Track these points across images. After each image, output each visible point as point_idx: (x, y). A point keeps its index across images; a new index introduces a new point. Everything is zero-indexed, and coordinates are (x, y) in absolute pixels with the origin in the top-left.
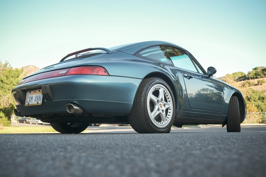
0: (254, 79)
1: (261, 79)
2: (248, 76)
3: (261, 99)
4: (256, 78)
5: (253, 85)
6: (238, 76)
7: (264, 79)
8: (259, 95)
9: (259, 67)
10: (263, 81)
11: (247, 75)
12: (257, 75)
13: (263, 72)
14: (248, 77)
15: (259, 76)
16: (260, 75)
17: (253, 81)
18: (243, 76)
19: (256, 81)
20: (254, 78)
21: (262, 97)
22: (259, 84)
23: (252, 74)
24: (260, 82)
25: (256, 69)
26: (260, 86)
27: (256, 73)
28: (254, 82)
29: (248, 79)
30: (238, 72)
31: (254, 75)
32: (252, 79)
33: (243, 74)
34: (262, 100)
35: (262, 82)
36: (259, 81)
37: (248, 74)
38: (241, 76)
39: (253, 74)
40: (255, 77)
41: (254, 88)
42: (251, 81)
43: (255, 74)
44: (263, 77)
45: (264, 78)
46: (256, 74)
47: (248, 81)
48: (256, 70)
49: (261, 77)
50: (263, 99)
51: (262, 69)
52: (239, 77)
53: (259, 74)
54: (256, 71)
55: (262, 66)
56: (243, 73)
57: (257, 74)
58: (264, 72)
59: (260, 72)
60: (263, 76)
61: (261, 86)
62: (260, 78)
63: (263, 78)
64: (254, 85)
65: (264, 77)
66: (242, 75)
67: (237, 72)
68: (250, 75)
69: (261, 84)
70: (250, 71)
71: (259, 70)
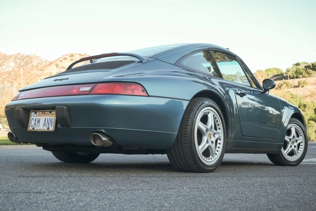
0: (294, 79)
1: (304, 79)
2: (286, 74)
3: (302, 107)
4: (297, 77)
5: (292, 87)
6: (273, 74)
7: (306, 80)
8: (300, 102)
9: (302, 63)
10: (306, 82)
11: (285, 72)
12: (298, 74)
13: (306, 70)
14: (286, 76)
15: (301, 75)
16: (301, 74)
17: (293, 82)
18: (279, 73)
19: (296, 82)
20: (293, 78)
21: (303, 105)
22: (301, 86)
23: (292, 72)
24: (302, 83)
25: (298, 64)
26: (300, 88)
27: (296, 71)
28: (293, 83)
29: (286, 78)
30: (273, 68)
31: (294, 73)
32: (291, 78)
33: (279, 71)
34: (303, 109)
35: (305, 84)
36: (300, 82)
37: (287, 72)
38: (276, 74)
39: (293, 72)
40: (295, 76)
41: (293, 90)
42: (290, 81)
43: (295, 72)
44: (305, 76)
45: (307, 79)
46: (296, 72)
47: (286, 81)
48: (298, 67)
49: (304, 77)
50: (304, 107)
51: (306, 65)
52: (273, 75)
53: (301, 72)
54: (297, 68)
55: (306, 62)
56: (279, 69)
57: (299, 72)
58: (308, 69)
59: (302, 70)
60: (306, 75)
61: (303, 88)
62: (302, 78)
63: (306, 77)
64: (293, 87)
65: (308, 77)
66: (277, 72)
67: (272, 68)
68: (289, 73)
69: (302, 85)
70: (288, 68)
71: (300, 67)
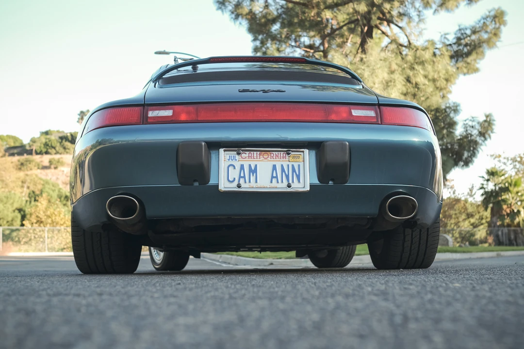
0: (42, 154)
1: (57, 157)
2: (30, 146)
4: (47, 153)
5: (38, 168)
6: (7, 144)
7: (62, 158)
9: (54, 131)
10: (61, 160)
11: (29, 144)
12: (48, 147)
13: (62, 142)
14: (30, 150)
15: (53, 150)
16: (54, 148)
17: (41, 160)
18: (17, 144)
19: (45, 159)
20: (40, 153)
22: (52, 166)
23: (39, 144)
24: (54, 162)
25: (47, 133)
26: (53, 170)
27: (46, 142)
28: (42, 162)
29: (30, 152)
30: (7, 136)
31: (42, 146)
32: (37, 153)
33: (17, 140)
35: (59, 164)
36: (53, 160)
37: (31, 143)
38: (12, 145)
39: (41, 144)
40: (44, 150)
41: (41, 173)
42: (37, 158)
43: (44, 145)
44: (60, 152)
45: (62, 156)
46: (46, 145)
47: (29, 157)
48: (48, 137)
49: (57, 153)
51: (61, 135)
52: (8, 146)
53: (53, 145)
54: (46, 139)
55: (61, 130)
56: (18, 138)
57: (50, 145)
58: (64, 141)
59: (55, 142)
60: (62, 150)
61: (56, 171)
62: (55, 154)
63: (61, 154)
64: (41, 167)
65: (64, 154)
66: (14, 143)
67: (5, 134)
68: (35, 144)
69: (55, 166)
70: (34, 138)
71: (53, 138)
